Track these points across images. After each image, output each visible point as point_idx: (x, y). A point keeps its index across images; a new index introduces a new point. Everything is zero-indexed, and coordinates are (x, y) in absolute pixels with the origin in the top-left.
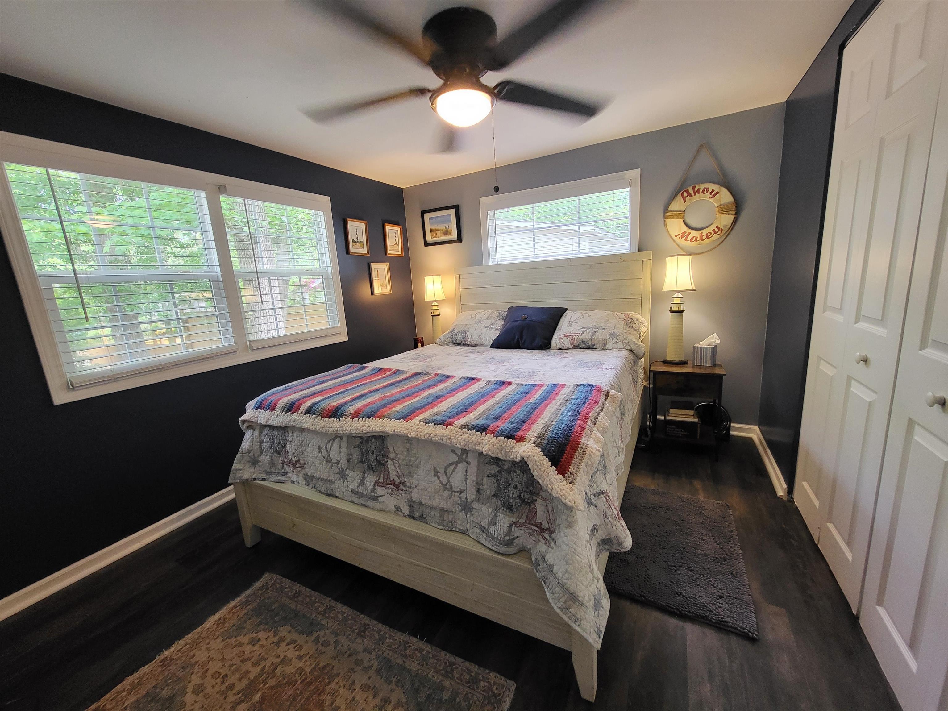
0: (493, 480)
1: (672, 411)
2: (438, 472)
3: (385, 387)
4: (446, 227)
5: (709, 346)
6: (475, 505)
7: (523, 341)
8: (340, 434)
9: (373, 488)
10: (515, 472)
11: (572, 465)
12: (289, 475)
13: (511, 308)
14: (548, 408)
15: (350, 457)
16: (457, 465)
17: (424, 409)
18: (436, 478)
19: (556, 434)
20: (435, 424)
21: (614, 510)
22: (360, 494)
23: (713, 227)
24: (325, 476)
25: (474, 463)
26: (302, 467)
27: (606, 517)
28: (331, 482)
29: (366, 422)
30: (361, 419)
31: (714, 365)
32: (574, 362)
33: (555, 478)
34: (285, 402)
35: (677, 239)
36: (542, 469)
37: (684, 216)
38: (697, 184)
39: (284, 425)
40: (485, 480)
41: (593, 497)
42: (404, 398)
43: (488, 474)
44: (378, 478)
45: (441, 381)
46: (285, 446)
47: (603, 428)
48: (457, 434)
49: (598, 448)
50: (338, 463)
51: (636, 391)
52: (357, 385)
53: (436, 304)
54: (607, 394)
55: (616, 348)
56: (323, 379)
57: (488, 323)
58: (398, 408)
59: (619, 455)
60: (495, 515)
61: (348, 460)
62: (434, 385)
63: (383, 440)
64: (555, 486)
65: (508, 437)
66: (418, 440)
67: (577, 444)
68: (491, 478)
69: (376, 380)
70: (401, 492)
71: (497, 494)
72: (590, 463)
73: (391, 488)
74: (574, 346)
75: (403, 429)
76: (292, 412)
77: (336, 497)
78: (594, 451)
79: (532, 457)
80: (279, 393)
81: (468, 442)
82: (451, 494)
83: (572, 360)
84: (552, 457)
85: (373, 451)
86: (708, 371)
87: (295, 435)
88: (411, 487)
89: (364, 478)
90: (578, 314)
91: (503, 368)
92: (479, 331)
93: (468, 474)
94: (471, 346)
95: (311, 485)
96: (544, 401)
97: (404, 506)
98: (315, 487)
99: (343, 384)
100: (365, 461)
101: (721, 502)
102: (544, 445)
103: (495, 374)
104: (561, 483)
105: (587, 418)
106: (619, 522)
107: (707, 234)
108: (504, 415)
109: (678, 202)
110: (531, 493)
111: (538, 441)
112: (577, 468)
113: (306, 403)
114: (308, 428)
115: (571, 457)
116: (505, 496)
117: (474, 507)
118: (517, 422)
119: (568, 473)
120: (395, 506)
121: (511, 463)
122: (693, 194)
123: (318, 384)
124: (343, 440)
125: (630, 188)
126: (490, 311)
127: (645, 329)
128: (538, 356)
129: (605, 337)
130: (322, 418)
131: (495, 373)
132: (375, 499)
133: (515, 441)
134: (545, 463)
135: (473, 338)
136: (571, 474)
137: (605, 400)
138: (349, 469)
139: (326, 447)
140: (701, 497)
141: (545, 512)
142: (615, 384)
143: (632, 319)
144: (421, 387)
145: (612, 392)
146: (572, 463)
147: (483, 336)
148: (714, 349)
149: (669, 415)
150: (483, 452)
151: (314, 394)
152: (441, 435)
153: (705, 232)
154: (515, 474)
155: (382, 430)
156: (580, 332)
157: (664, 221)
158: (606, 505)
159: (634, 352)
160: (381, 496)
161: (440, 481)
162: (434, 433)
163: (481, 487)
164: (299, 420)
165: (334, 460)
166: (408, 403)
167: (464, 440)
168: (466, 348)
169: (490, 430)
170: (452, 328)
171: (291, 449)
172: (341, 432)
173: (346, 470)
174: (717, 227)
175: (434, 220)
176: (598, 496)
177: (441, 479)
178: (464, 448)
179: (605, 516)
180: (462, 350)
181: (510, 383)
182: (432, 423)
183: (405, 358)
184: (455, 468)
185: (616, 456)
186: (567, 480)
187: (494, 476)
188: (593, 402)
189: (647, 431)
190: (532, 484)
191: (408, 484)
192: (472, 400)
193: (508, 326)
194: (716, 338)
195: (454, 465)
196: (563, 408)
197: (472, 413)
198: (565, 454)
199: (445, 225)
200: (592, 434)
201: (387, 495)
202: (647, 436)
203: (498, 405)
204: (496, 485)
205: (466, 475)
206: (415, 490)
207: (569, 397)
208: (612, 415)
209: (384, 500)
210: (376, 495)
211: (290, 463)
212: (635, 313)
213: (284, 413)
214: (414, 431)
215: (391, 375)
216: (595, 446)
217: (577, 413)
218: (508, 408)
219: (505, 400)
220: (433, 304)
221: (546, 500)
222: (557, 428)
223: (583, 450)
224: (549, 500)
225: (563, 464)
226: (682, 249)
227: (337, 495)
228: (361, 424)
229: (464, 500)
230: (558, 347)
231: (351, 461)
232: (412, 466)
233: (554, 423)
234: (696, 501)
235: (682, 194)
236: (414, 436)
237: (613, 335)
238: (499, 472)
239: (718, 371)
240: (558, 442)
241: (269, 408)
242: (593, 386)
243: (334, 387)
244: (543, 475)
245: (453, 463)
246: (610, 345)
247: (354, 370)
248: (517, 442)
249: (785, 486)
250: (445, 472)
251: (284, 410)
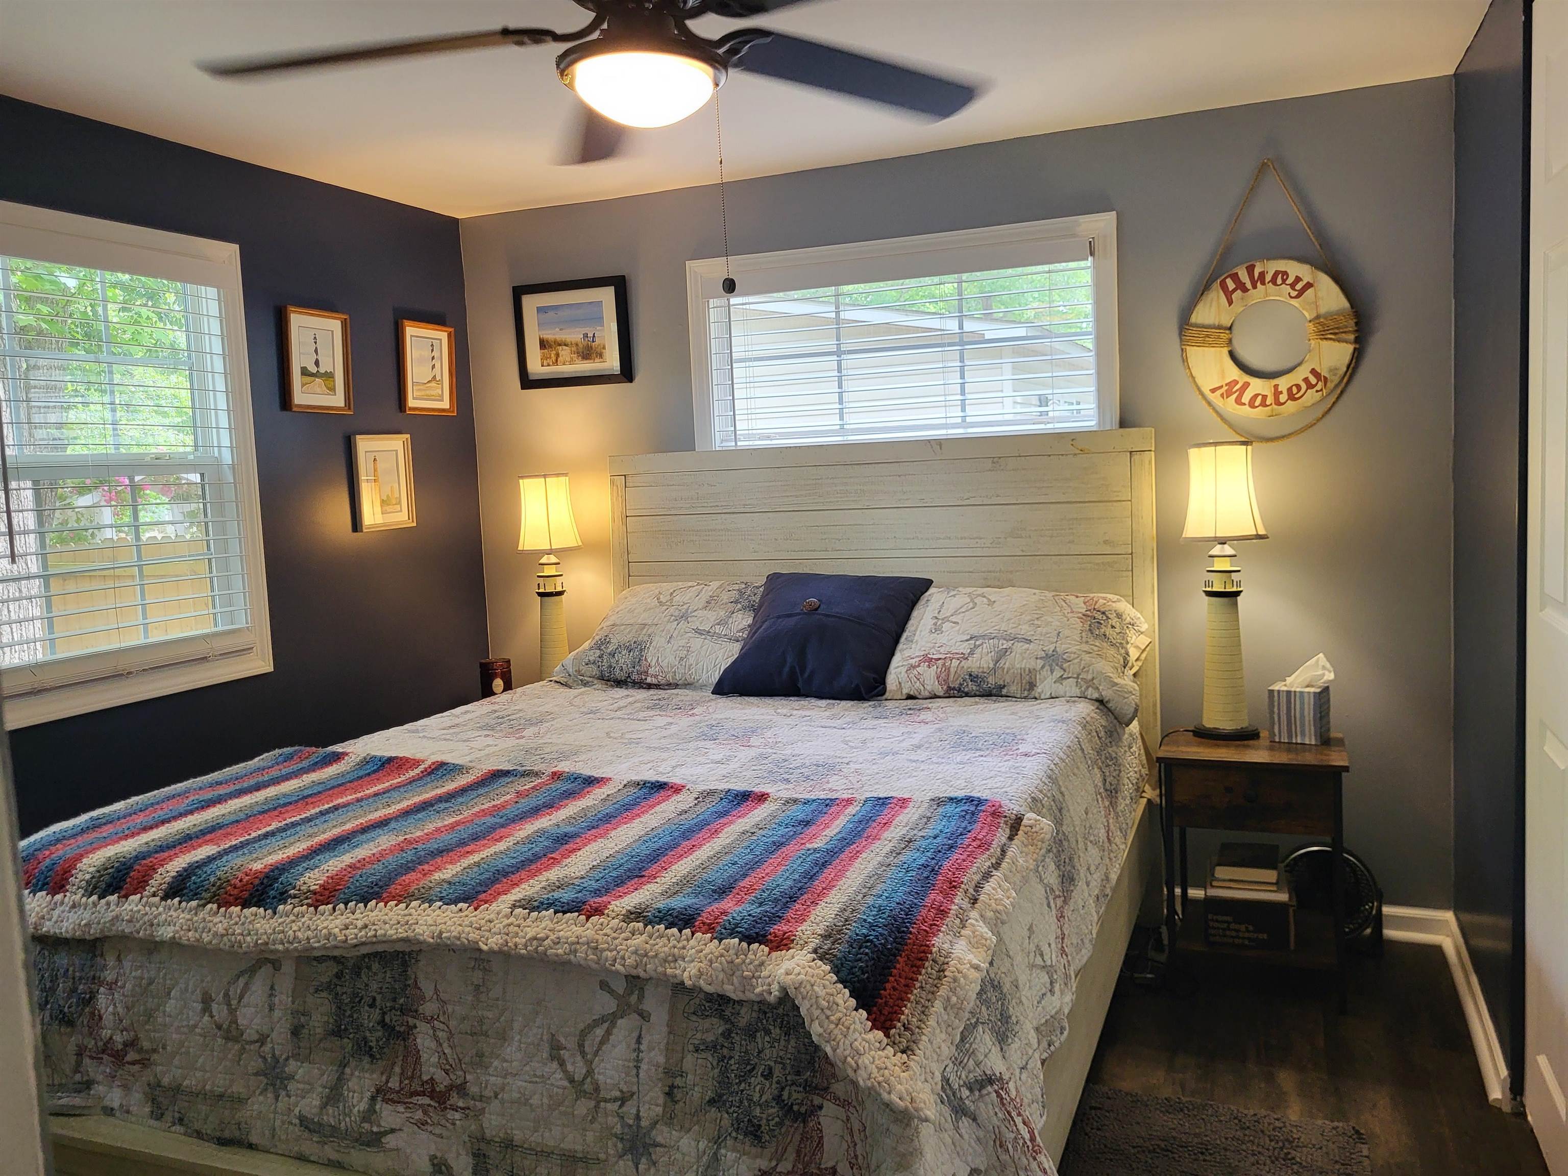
0: (710, 1059)
1: (1222, 872)
2: (560, 1047)
3: (406, 813)
4: (586, 335)
5: (1307, 690)
6: (662, 1134)
7: (806, 675)
8: (278, 951)
9: (369, 1110)
10: (768, 1032)
11: (909, 1005)
12: (98, 1089)
13: (773, 579)
14: (857, 864)
15: (302, 1019)
16: (613, 1024)
17: (523, 874)
18: (555, 1065)
19: (872, 926)
20: (555, 913)
21: (1021, 1126)
22: (327, 1128)
23: (1303, 372)
24: (219, 1082)
25: (659, 1014)
26: (144, 1063)
27: (1001, 1147)
28: (241, 1101)
29: (357, 915)
30: (342, 906)
31: (1326, 741)
32: (943, 737)
33: (864, 1040)
34: (98, 863)
35: (1215, 398)
36: (832, 1018)
37: (1230, 340)
38: (1256, 260)
39: (95, 931)
40: (689, 1061)
41: (967, 1093)
42: (462, 843)
43: (697, 1042)
44: (384, 1078)
45: (570, 795)
46: (91, 998)
47: (996, 911)
48: (615, 935)
49: (975, 961)
50: (262, 1039)
51: (1117, 816)
52: (317, 810)
53: (553, 559)
54: (1016, 824)
55: (1062, 693)
56: (209, 795)
57: (707, 619)
58: (449, 872)
59: (1052, 991)
60: (716, 1158)
61: (296, 1032)
62: (551, 806)
63: (405, 964)
64: (865, 1060)
65: (749, 939)
66: (505, 955)
67: (924, 952)
68: (704, 1055)
69: (376, 795)
70: (451, 1115)
71: (721, 1096)
72: (954, 999)
73: (421, 1106)
74: (950, 688)
75: (467, 929)
76: (123, 893)
77: (251, 1146)
78: (965, 968)
79: (808, 987)
80: (74, 836)
81: (646, 955)
82: (597, 1107)
83: (940, 730)
84: (857, 985)
85: (374, 999)
86: (1309, 759)
87: (127, 964)
88: (481, 1098)
89: (341, 1080)
90: (959, 599)
91: (745, 754)
92: (682, 642)
93: (642, 1047)
94: (657, 686)
95: (168, 1117)
96: (849, 844)
97: (459, 1154)
98: (181, 1120)
99: (275, 809)
100: (346, 1029)
101: (1341, 1124)
102: (839, 955)
103: (724, 772)
104: (880, 1053)
105: (955, 887)
106: (1035, 1159)
107: (1290, 390)
108: (742, 884)
109: (1214, 303)
110: (809, 1088)
111: (826, 947)
112: (923, 1012)
113: (169, 867)
114: (174, 937)
115: (907, 986)
116: (741, 1102)
117: (659, 1139)
118: (776, 901)
119: (899, 1025)
120: (432, 1158)
121: (756, 1008)
122: (1249, 285)
123: (197, 809)
124: (284, 969)
125: (1090, 258)
126: (715, 585)
127: (1143, 641)
128: (848, 719)
129: (1031, 664)
130: (219, 908)
131: (722, 770)
132: (374, 1141)
133: (767, 949)
134: (841, 1002)
135: (664, 664)
136: (906, 1029)
137: (1011, 838)
138: (296, 1056)
139: (226, 995)
140: (1294, 1113)
141: (842, 1137)
142: (1046, 795)
143: (1103, 613)
144: (511, 811)
145: (1030, 817)
146: (909, 1000)
147: (692, 660)
148: (1323, 696)
149: (1215, 883)
150: (683, 983)
151: (187, 840)
152: (573, 939)
153: (1284, 383)
154: (767, 1039)
155: (405, 935)
156: (965, 648)
157: (1182, 350)
158: (1000, 1115)
159: (1109, 705)
160: (393, 1131)
161: (565, 1071)
162: (553, 937)
163: (678, 1081)
164: (146, 918)
165: (250, 1034)
166: (476, 858)
167: (635, 952)
168: (642, 694)
169: (704, 923)
170: (602, 634)
171: (111, 1009)
172: (280, 947)
173: (287, 1059)
174: (1313, 372)
175: (551, 314)
176: (980, 1091)
177: (570, 1068)
178: (634, 972)
179: (998, 1143)
180: (630, 699)
181: (762, 798)
182: (547, 909)
183: (457, 725)
184: (608, 1033)
185: (1044, 995)
186: (894, 1043)
187: (713, 1047)
188: (974, 844)
189: (1160, 933)
190: (811, 1062)
191: (474, 1089)
192: (656, 846)
193: (766, 629)
194: (1324, 668)
195: (606, 1025)
196: (896, 861)
197: (658, 880)
198: (892, 979)
199: (585, 330)
200: (964, 927)
201: (409, 1129)
202: (1159, 947)
203: (728, 857)
204: (717, 1071)
205: (639, 1051)
206: (495, 1105)
207: (915, 832)
208: (1025, 880)
209: (401, 1144)
210: (375, 1129)
211: (103, 1052)
212: (1116, 597)
213: (95, 897)
214: (495, 934)
215: (420, 779)
216: (970, 957)
217: (930, 871)
218: (756, 864)
219: (746, 844)
220: (542, 561)
221: (845, 1104)
222: (874, 913)
223: (937, 968)
224: (854, 1103)
225: (886, 1003)
226: (1230, 426)
227: (254, 1139)
228: (340, 921)
229: (631, 1122)
230: (905, 691)
231: (305, 1031)
232: (486, 1035)
233: (870, 900)
234: (1277, 1124)
235: (1224, 286)
236: (496, 948)
237: (1053, 659)
238: (727, 1035)
239: (1337, 759)
240: (875, 946)
241: (44, 885)
242: (980, 802)
243: (248, 817)
244: (836, 1031)
245: (603, 1020)
246: (1045, 686)
247: (305, 764)
248: (772, 950)
249: (1504, 1072)
250: (581, 1046)
251: (95, 888)
